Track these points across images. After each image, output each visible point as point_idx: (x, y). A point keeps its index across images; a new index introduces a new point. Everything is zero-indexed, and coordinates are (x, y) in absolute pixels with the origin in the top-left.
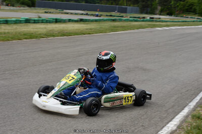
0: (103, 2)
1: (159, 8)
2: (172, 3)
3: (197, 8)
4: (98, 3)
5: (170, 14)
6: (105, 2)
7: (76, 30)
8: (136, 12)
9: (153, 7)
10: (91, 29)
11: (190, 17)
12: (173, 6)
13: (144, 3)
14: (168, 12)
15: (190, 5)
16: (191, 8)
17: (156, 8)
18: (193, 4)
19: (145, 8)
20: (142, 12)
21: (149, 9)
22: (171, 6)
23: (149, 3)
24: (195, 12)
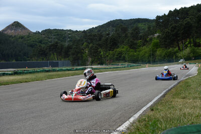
0: (33, 59)
1: (90, 59)
2: (102, 53)
3: (126, 56)
4: (29, 60)
5: (102, 64)
6: (36, 58)
8: (68, 65)
9: (83, 59)
11: (120, 64)
13: (75, 56)
14: (99, 62)
15: (119, 54)
16: (120, 57)
17: (87, 60)
19: (76, 61)
20: (73, 65)
21: (80, 62)
22: (101, 56)
23: (79, 55)
24: (124, 60)
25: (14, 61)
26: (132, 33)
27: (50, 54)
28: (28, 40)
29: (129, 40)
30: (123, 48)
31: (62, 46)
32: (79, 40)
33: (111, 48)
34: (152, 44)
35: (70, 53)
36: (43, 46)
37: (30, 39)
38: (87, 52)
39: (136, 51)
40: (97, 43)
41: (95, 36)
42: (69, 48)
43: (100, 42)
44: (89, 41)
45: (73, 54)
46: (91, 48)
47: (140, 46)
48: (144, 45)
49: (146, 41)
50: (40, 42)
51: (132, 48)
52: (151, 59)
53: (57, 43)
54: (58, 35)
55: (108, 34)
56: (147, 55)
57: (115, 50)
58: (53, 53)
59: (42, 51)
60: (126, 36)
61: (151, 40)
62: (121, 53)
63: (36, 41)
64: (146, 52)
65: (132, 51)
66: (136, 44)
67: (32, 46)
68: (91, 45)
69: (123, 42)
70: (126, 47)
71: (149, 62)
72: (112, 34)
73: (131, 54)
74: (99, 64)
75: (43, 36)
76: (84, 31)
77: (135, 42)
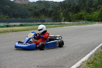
0: (31, 17)
1: (63, 18)
2: (71, 15)
3: (85, 17)
4: (28, 18)
5: (70, 21)
6: (32, 17)
7: (20, 29)
8: (50, 22)
9: (60, 18)
10: (28, 28)
11: (81, 22)
12: (71, 17)
13: (55, 16)
14: (68, 20)
15: (80, 16)
16: (81, 17)
17: (62, 19)
18: (82, 15)
19: (55, 19)
20: (54, 22)
21: (58, 20)
22: (70, 17)
23: (57, 16)
24: (83, 19)
25: (20, 19)
26: (88, 4)
27: (41, 15)
28: (28, 7)
29: (86, 8)
30: (83, 13)
31: (48, 10)
32: (58, 7)
33: (76, 12)
34: (100, 10)
35: (52, 15)
36: (37, 10)
37: (29, 6)
38: (62, 14)
39: (90, 14)
40: (68, 9)
41: (67, 5)
42: (52, 11)
43: (70, 9)
44: (63, 8)
45: (54, 15)
46: (64, 12)
47: (93, 11)
48: (96, 11)
49: (97, 8)
50: (35, 8)
51: (88, 13)
52: (99, 19)
53: (44, 9)
54: (45, 4)
55: (74, 4)
56: (97, 17)
57: (78, 13)
58: (42, 14)
59: (36, 13)
60: (85, 5)
61: (100, 8)
62: (81, 15)
63: (33, 7)
64: (96, 15)
65: (88, 14)
66: (91, 10)
67: (30, 10)
68: (64, 10)
69: (83, 9)
70: (84, 12)
71: (98, 21)
72: (77, 4)
73: (88, 16)
74: (69, 21)
75: (37, 4)
76: (61, 2)
77: (90, 9)
